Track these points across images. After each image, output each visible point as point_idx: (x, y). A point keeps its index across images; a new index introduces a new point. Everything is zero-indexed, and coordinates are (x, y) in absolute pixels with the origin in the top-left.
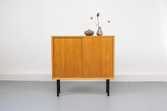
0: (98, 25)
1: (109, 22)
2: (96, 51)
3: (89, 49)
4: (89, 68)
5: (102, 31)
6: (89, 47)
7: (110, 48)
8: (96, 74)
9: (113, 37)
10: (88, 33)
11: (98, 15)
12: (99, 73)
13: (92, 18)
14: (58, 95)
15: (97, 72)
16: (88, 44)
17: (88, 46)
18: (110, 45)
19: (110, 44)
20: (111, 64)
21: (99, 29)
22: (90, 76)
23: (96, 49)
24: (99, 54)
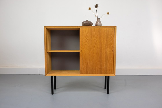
0: (97, 16)
1: (108, 13)
2: (96, 44)
3: (87, 41)
4: (87, 63)
5: (101, 22)
6: (87, 40)
7: (112, 40)
8: (95, 70)
9: (114, 28)
10: (86, 23)
11: (96, 6)
12: (99, 69)
13: (90, 9)
14: (53, 93)
15: (96, 68)
16: (87, 35)
17: (87, 38)
18: (111, 37)
19: (111, 35)
20: (111, 59)
21: (98, 20)
22: (89, 72)
23: (96, 42)
24: (99, 47)
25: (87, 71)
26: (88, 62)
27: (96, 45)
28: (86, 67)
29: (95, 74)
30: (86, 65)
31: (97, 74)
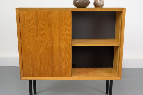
2: (44, 34)
3: (30, 31)
4: (32, 61)
6: (30, 28)
7: (68, 29)
8: (45, 71)
12: (50, 70)
15: (46, 68)
17: (30, 26)
18: (67, 25)
22: (35, 74)
23: (44, 31)
24: (49, 39)
25: (33, 72)
26: (34, 60)
27: (44, 36)
28: (31, 67)
29: (45, 76)
30: (31, 65)
31: (48, 76)
